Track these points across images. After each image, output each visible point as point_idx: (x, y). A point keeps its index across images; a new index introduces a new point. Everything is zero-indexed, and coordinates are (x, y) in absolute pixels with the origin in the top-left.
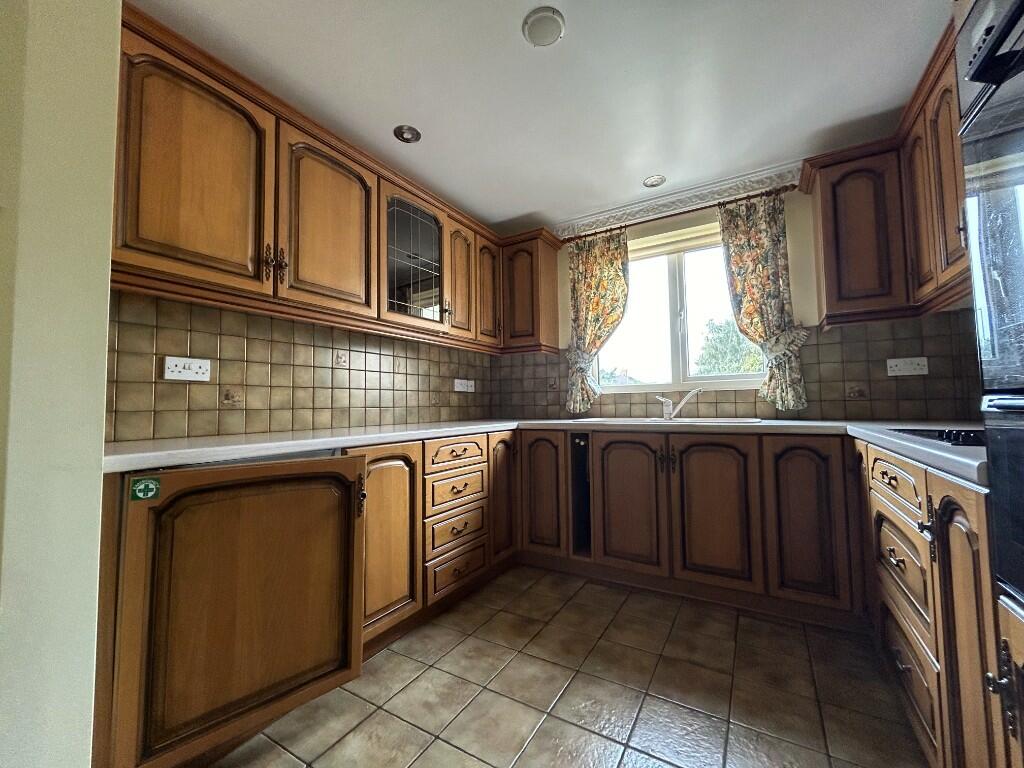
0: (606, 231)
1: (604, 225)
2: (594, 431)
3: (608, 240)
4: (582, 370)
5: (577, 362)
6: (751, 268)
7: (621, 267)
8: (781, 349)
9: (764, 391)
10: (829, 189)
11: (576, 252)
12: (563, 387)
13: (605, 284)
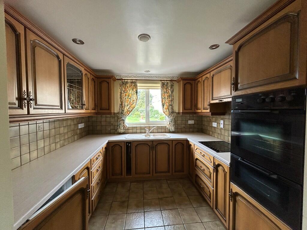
0: (131, 80)
1: (130, 77)
2: (133, 141)
3: (132, 82)
4: (123, 120)
6: (167, 98)
7: (135, 91)
8: (172, 117)
9: (168, 126)
10: (184, 85)
11: (122, 84)
12: (116, 124)
13: (130, 95)
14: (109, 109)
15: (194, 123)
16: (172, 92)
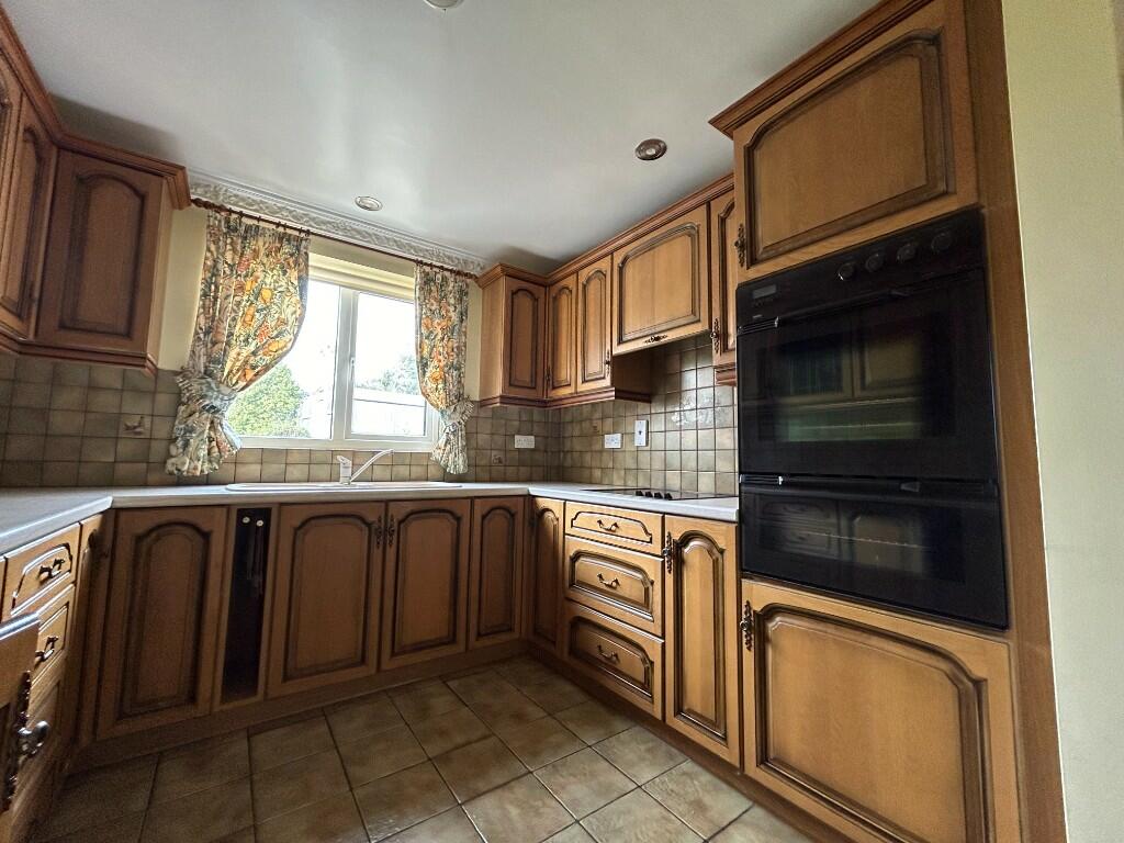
0: (278, 225)
1: (273, 213)
2: (282, 504)
3: (282, 238)
4: (213, 409)
5: (203, 397)
6: (440, 336)
7: (296, 283)
9: (437, 455)
11: (225, 230)
13: (266, 294)
14: (128, 335)
15: (533, 447)
16: (463, 316)
